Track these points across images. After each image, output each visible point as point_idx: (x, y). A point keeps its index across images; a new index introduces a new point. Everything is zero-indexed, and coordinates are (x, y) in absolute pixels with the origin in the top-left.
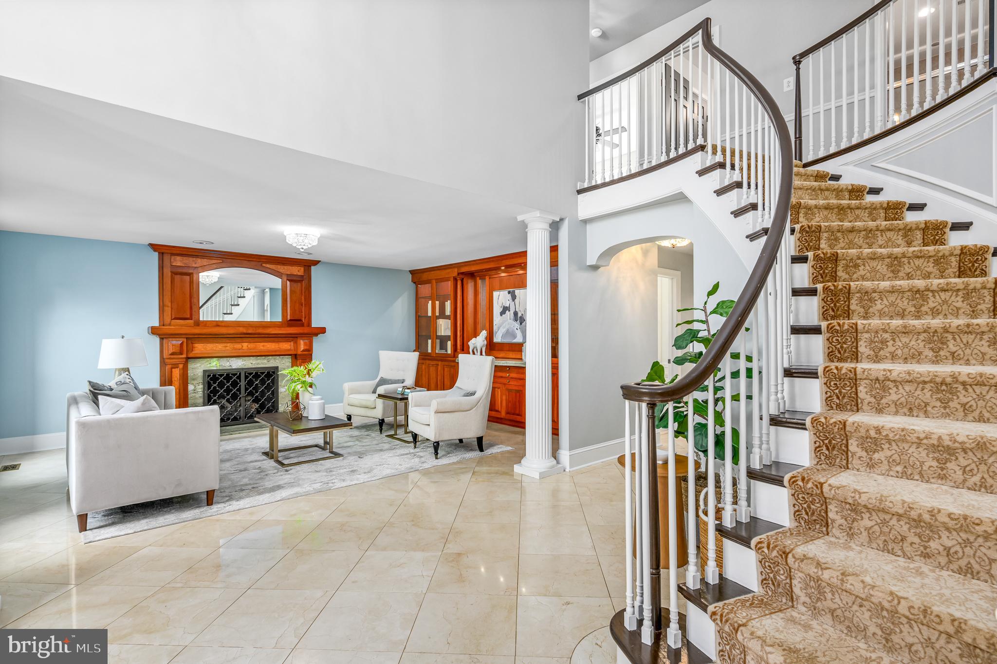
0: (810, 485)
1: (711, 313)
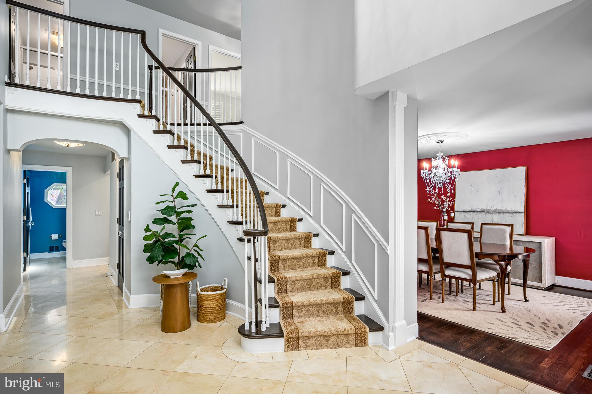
1: (176, 198)
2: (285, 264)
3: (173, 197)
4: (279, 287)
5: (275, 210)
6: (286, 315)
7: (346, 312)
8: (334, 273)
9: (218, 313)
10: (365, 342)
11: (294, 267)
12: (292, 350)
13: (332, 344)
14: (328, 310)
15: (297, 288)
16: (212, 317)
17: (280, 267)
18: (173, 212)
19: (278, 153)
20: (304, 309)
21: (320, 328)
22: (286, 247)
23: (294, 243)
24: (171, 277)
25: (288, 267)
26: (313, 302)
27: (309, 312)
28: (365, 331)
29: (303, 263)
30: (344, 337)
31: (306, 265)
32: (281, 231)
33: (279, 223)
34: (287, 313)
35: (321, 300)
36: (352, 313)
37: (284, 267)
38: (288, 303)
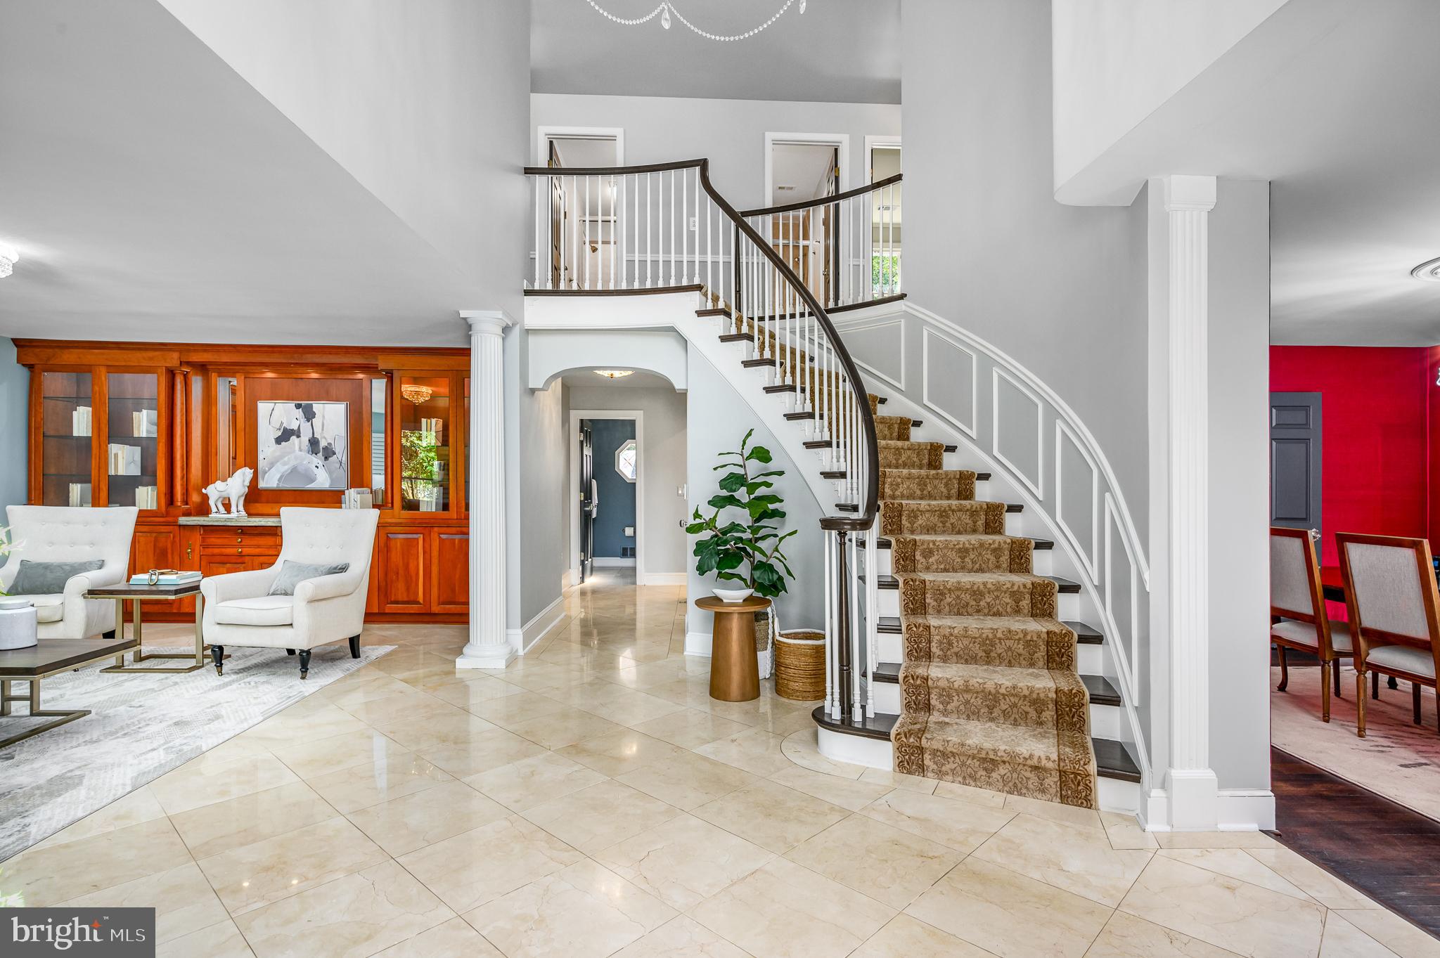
0: (917, 583)
1: (748, 458)
2: (941, 600)
3: (743, 457)
4: (913, 646)
5: (956, 486)
6: (914, 702)
7: (1065, 725)
8: (1055, 632)
9: (809, 683)
10: (1089, 798)
11: (964, 611)
12: (909, 773)
13: (1001, 780)
14: (1015, 710)
15: (956, 654)
16: (797, 688)
17: (929, 604)
18: (737, 484)
19: (974, 357)
20: (957, 697)
21: (974, 740)
22: (957, 566)
23: (980, 558)
24: (725, 601)
25: (947, 608)
26: (977, 685)
27: (968, 706)
28: (1086, 770)
29: (988, 604)
30: (1031, 771)
31: (995, 610)
32: (959, 530)
33: (953, 514)
34: (916, 698)
35: (996, 684)
36: (1082, 731)
37: (939, 606)
38: (917, 677)
